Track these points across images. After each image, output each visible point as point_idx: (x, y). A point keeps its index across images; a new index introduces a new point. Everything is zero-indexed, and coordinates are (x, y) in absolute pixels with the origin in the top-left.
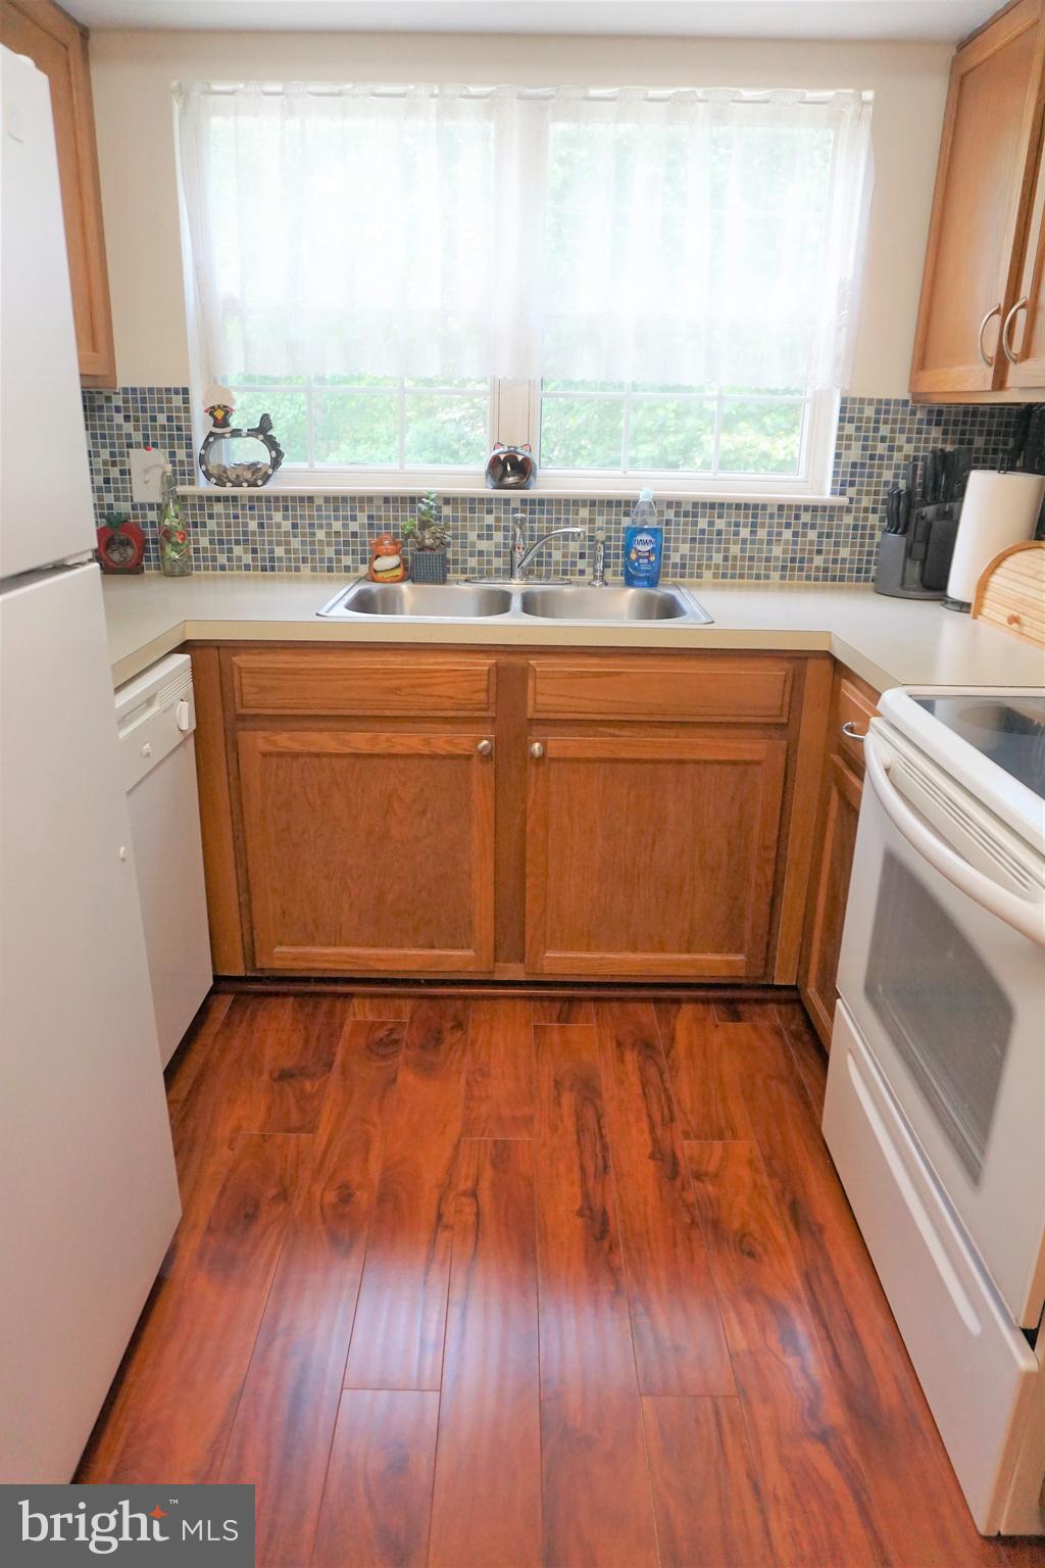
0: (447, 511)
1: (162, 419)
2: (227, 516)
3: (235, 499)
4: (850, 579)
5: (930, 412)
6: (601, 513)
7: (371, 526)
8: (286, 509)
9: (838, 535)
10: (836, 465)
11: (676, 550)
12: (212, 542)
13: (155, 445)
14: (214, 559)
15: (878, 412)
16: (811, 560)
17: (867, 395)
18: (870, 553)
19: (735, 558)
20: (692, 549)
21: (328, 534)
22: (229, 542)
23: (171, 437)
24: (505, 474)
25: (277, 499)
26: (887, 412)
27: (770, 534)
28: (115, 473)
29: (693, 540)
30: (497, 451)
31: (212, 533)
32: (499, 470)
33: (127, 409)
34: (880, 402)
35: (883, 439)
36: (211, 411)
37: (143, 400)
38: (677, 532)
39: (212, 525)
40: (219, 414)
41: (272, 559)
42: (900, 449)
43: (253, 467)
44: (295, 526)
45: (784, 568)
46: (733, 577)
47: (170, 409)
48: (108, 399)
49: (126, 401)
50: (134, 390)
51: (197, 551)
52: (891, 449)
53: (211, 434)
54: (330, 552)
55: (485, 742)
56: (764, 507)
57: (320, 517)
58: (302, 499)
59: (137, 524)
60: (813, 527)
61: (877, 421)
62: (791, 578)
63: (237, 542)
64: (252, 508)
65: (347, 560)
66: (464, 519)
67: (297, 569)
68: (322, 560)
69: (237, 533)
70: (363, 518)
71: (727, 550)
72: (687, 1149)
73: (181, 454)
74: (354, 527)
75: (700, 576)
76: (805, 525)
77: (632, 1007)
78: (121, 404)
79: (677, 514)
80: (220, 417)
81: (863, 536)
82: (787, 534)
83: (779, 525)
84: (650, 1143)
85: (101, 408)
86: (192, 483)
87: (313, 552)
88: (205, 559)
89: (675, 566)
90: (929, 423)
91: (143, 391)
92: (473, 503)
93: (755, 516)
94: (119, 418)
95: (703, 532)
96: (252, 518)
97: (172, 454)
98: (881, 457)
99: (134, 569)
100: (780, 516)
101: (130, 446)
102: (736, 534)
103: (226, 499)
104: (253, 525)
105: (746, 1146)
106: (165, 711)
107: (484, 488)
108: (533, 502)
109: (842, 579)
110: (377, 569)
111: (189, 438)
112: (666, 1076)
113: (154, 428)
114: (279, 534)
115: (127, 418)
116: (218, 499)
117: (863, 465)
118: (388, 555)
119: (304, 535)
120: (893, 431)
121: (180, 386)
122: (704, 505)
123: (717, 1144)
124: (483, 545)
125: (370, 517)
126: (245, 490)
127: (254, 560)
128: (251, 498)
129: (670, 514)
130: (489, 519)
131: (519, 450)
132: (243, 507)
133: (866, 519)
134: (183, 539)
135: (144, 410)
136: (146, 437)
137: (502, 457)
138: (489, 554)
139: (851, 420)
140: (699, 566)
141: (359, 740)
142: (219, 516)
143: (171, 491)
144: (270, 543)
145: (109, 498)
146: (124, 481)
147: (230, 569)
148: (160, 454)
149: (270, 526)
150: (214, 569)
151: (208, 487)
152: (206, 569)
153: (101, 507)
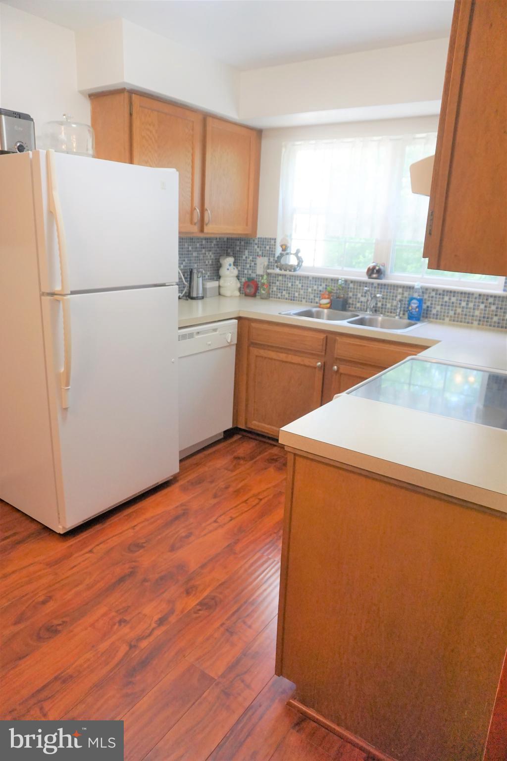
0: (351, 285)
1: (268, 248)
2: (282, 281)
3: (285, 275)
6: (406, 291)
8: (300, 280)
11: (435, 308)
12: (277, 289)
13: (265, 256)
14: (277, 295)
16: (492, 318)
19: (459, 314)
20: (441, 308)
21: (312, 290)
22: (282, 290)
23: (270, 254)
24: (373, 273)
25: (298, 276)
27: (474, 305)
28: (253, 264)
29: (442, 305)
30: (370, 265)
31: (277, 286)
32: (370, 272)
33: (258, 244)
36: (282, 246)
37: (263, 241)
38: (436, 301)
39: (278, 283)
40: (284, 247)
41: (294, 297)
43: (291, 266)
44: (302, 286)
45: (480, 320)
46: (458, 321)
47: (270, 245)
48: (254, 241)
49: (258, 241)
50: (261, 238)
51: (272, 292)
53: (281, 254)
54: (312, 296)
55: (319, 363)
56: (473, 294)
57: (310, 284)
58: (305, 277)
59: (256, 282)
60: (494, 304)
62: (483, 325)
63: (284, 290)
66: (357, 289)
67: (301, 301)
68: (309, 299)
69: (285, 287)
70: (324, 285)
71: (455, 310)
73: (272, 259)
74: (321, 288)
75: (444, 320)
76: (490, 303)
79: (436, 294)
80: (285, 248)
82: (482, 306)
83: (479, 302)
85: (252, 243)
86: (273, 269)
87: (307, 296)
88: (274, 295)
89: (434, 314)
91: (263, 239)
92: (361, 284)
93: (469, 297)
94: (256, 247)
95: (446, 302)
96: (290, 282)
97: (269, 259)
99: (254, 295)
100: (480, 299)
101: (258, 256)
102: (460, 304)
103: (283, 275)
104: (290, 285)
106: (221, 335)
107: (365, 278)
108: (382, 285)
110: (321, 303)
111: (274, 254)
113: (265, 251)
114: (297, 288)
115: (258, 247)
116: (280, 275)
118: (325, 298)
119: (305, 289)
121: (274, 237)
122: (447, 292)
124: (363, 299)
125: (326, 285)
126: (288, 273)
127: (289, 296)
128: (290, 276)
129: (433, 294)
130: (366, 290)
131: (378, 265)
132: (288, 278)
134: (267, 287)
135: (263, 245)
136: (262, 253)
137: (372, 267)
140: (444, 316)
141: (282, 356)
142: (280, 281)
143: (266, 271)
144: (294, 291)
145: (250, 272)
146: (255, 267)
147: (281, 299)
148: (266, 259)
149: (295, 285)
150: (277, 298)
151: (277, 271)
152: (274, 298)
153: (248, 275)
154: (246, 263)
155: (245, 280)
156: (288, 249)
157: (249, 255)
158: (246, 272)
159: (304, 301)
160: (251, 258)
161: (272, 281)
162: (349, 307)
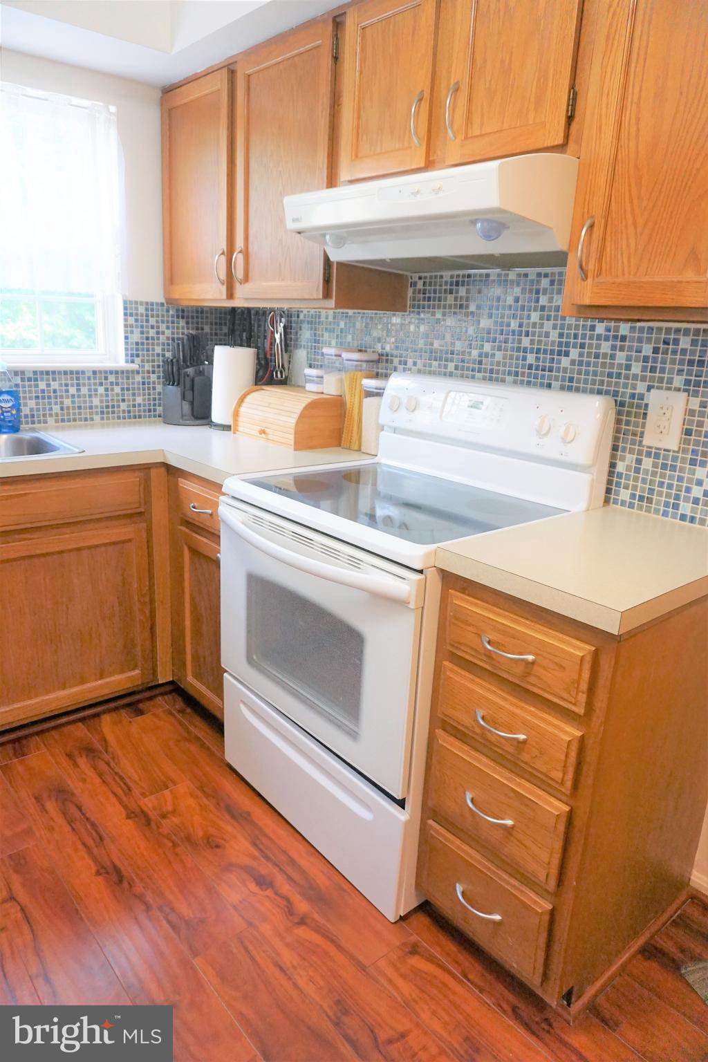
4: (145, 416)
5: (177, 310)
9: (133, 389)
10: (126, 343)
11: (26, 405)
15: (147, 310)
16: (119, 406)
17: (139, 300)
18: (155, 399)
19: (68, 408)
20: (37, 404)
26: (152, 310)
27: (90, 390)
29: (37, 397)
34: (147, 303)
35: (152, 327)
38: (24, 392)
42: (163, 333)
45: (102, 413)
46: (69, 421)
52: (158, 333)
56: (83, 372)
60: (117, 384)
61: (147, 316)
62: (108, 419)
71: (62, 403)
72: (148, 803)
75: (47, 422)
76: (112, 384)
77: (66, 730)
79: (22, 380)
81: (149, 389)
82: (101, 390)
83: (95, 384)
84: (122, 809)
89: (27, 416)
90: (178, 317)
93: (78, 379)
95: (43, 391)
98: (153, 338)
100: (95, 378)
102: (67, 391)
105: (184, 787)
109: (140, 417)
112: (112, 764)
117: (143, 344)
120: (157, 322)
122: (41, 373)
123: (166, 792)
129: (17, 380)
133: (149, 378)
139: (131, 315)
140: (44, 415)
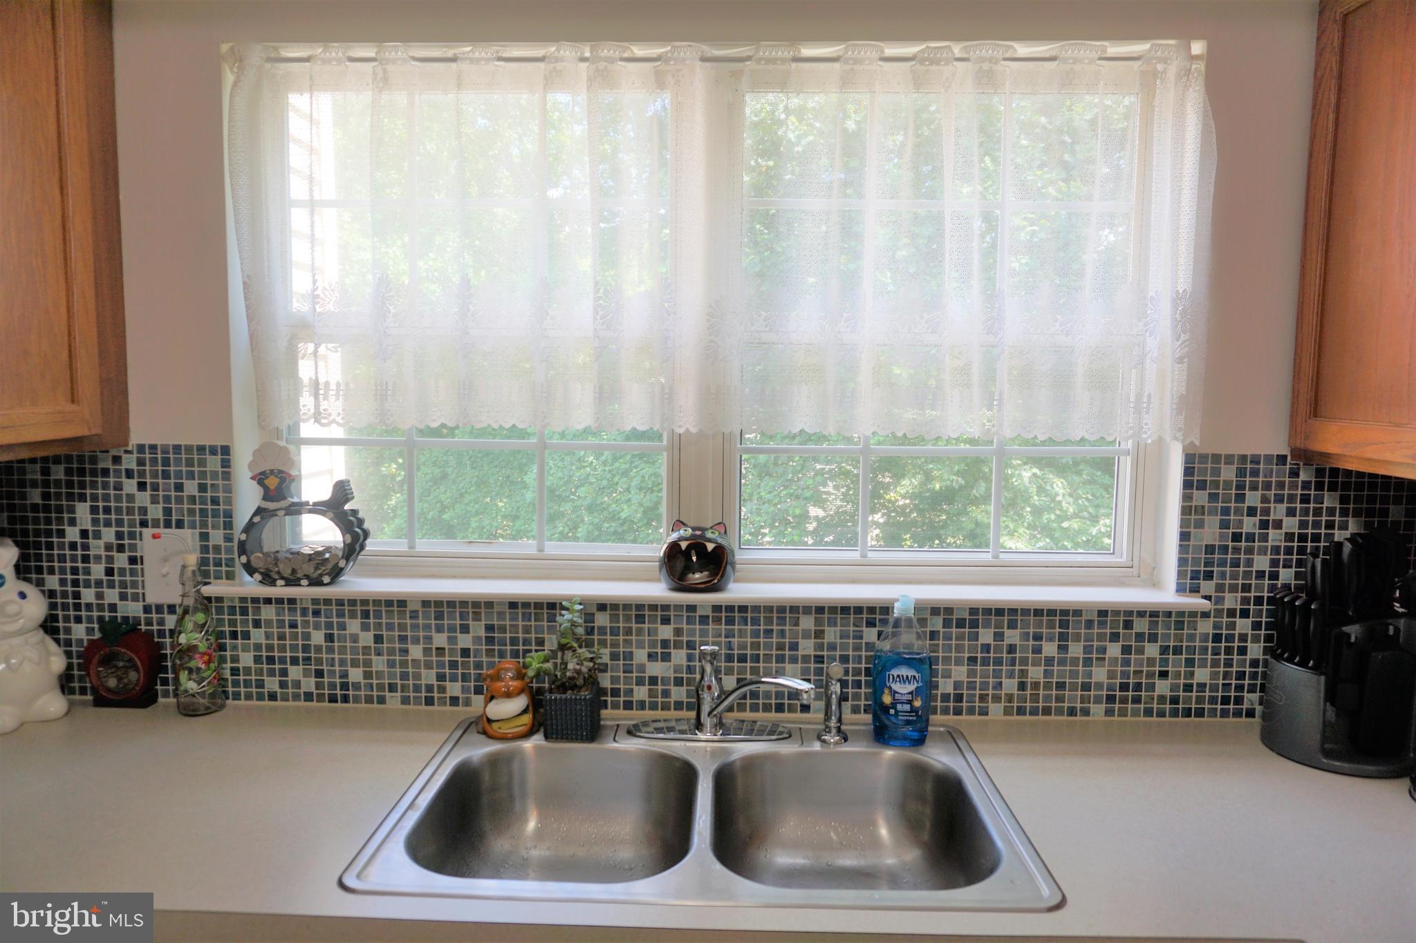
0: (602, 620)
1: (191, 487)
2: (281, 623)
3: (292, 601)
4: (1213, 713)
5: (1320, 472)
6: (832, 623)
7: (490, 640)
8: (366, 615)
9: (1191, 650)
10: (1183, 549)
11: (947, 675)
12: (257, 659)
13: (180, 525)
14: (260, 684)
15: (1241, 473)
16: (1152, 687)
17: (1223, 451)
18: (1241, 675)
19: (1036, 685)
20: (971, 673)
21: (427, 651)
22: (282, 660)
23: (203, 513)
24: (689, 568)
25: (352, 602)
26: (1255, 473)
27: (1088, 649)
28: (121, 560)
29: (972, 660)
30: (674, 536)
31: (258, 647)
32: (680, 564)
33: (142, 474)
34: (1243, 458)
35: (1252, 512)
36: (260, 478)
37: (166, 462)
38: (948, 648)
39: (258, 635)
40: (272, 482)
41: (345, 686)
42: (1278, 524)
43: (317, 558)
44: (378, 639)
45: (1111, 699)
46: (1034, 712)
47: (203, 475)
48: (117, 460)
49: (141, 462)
50: (153, 448)
51: (235, 671)
52: (1264, 525)
53: (259, 511)
54: (429, 677)
56: (1078, 613)
57: (415, 627)
58: (389, 603)
59: (149, 634)
60: (1153, 638)
61: (1240, 486)
62: (1123, 713)
63: (295, 661)
64: (316, 613)
65: (454, 689)
66: (628, 632)
67: (382, 700)
68: (417, 688)
69: (294, 648)
70: (478, 629)
71: (1023, 673)
73: (217, 537)
74: (464, 641)
75: (984, 712)
76: (1140, 637)
78: (134, 466)
79: (947, 623)
80: (275, 485)
81: (1229, 651)
82: (1114, 650)
83: (1101, 637)
85: (105, 472)
86: (230, 576)
87: (404, 676)
88: (247, 684)
89: (945, 698)
90: (1319, 486)
91: (165, 450)
92: (640, 611)
93: (1065, 625)
94: (130, 486)
95: (986, 648)
96: (317, 627)
97: (204, 537)
98: (1251, 537)
99: (143, 698)
100: (1102, 624)
101: (144, 524)
102: (1038, 650)
103: (280, 601)
104: (318, 638)
107: (657, 590)
108: (730, 608)
109: (1200, 713)
110: (491, 716)
111: (229, 515)
113: (179, 500)
114: (355, 650)
115: (142, 486)
116: (268, 601)
117: (1224, 549)
118: (508, 695)
119: (391, 652)
120: (1265, 499)
121: (219, 443)
122: (987, 611)
124: (656, 669)
125: (489, 628)
126: (304, 592)
127: (319, 686)
128: (315, 601)
129: (937, 624)
130: (666, 632)
131: (709, 535)
132: (304, 612)
133: (1232, 626)
134: (208, 663)
135: (166, 475)
136: (167, 512)
137: (684, 545)
138: (665, 681)
139: (1202, 485)
140: (983, 698)
142: (269, 623)
143: (198, 591)
144: (343, 662)
145: (112, 596)
146: (133, 573)
147: (285, 699)
148: (189, 536)
149: (342, 638)
150: (260, 697)
151: (250, 586)
152: (249, 697)
153: (100, 607)
154: (86, 559)
155: (90, 631)
156: (293, 486)
157: (95, 522)
158: (88, 595)
159: (394, 700)
160: (109, 535)
161: (227, 629)
162: (605, 705)
